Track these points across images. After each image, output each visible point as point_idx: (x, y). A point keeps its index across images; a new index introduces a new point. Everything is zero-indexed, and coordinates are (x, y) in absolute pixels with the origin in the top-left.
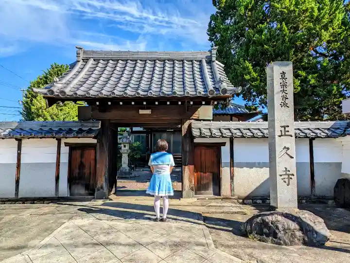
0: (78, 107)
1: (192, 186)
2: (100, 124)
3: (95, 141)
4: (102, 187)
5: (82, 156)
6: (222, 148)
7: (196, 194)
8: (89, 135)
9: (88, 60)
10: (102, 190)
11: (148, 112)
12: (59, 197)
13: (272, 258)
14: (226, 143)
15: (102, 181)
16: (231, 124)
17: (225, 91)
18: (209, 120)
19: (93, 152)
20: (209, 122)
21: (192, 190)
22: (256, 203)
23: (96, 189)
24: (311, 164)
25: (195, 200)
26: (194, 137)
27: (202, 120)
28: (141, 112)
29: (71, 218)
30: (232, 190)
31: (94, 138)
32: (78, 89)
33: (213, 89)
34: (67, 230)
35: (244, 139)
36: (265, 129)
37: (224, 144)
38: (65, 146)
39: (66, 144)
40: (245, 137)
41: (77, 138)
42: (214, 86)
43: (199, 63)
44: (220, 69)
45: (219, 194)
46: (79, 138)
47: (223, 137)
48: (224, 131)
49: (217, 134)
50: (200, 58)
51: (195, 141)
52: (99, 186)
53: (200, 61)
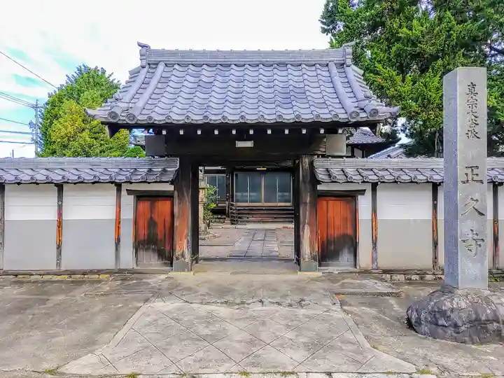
0: (145, 136)
1: (314, 254)
2: (178, 162)
3: (171, 188)
4: (183, 255)
5: (152, 210)
6: (360, 198)
7: (320, 265)
8: (164, 179)
9: (157, 64)
10: (183, 259)
11: (249, 144)
12: (120, 270)
13: (458, 364)
14: (365, 190)
15: (183, 246)
17: (375, 112)
18: (342, 157)
19: (168, 203)
20: (341, 159)
21: (315, 260)
22: (411, 279)
23: (174, 258)
24: (494, 221)
25: (320, 274)
26: (319, 182)
27: (329, 156)
28: (240, 144)
29: (147, 300)
30: (374, 260)
31: (170, 183)
32: (151, 110)
33: (355, 110)
34: (148, 319)
35: (395, 184)
37: (362, 192)
38: (128, 194)
39: (130, 192)
40: (397, 182)
41: (147, 182)
42: (356, 104)
43: (326, 69)
44: (357, 77)
45: (355, 266)
46: (149, 183)
47: (364, 182)
48: (365, 173)
49: (354, 177)
50: (326, 61)
51: (319, 187)
52: (178, 252)
53: (327, 65)
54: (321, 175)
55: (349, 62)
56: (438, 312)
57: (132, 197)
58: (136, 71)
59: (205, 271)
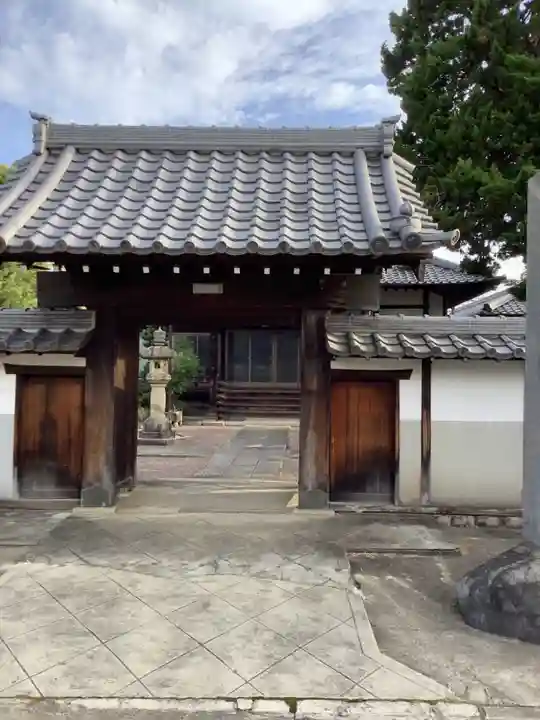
0: (38, 273)
1: (323, 479)
2: (94, 318)
3: (81, 362)
4: (99, 478)
5: (48, 401)
6: (403, 384)
7: (332, 499)
8: (67, 347)
9: (61, 149)
10: (98, 484)
11: (215, 289)
14: (410, 370)
15: (99, 465)
16: (427, 322)
17: (415, 239)
18: (372, 314)
19: (76, 389)
20: (370, 317)
21: (324, 490)
22: (484, 524)
23: (84, 483)
25: (331, 514)
26: (333, 357)
28: (199, 289)
29: (20, 559)
30: (424, 489)
31: (79, 354)
32: (35, 229)
33: (383, 234)
35: (459, 361)
36: (513, 337)
37: (406, 374)
38: (7, 372)
39: (9, 368)
40: (462, 358)
41: (35, 353)
42: (387, 225)
43: (350, 161)
44: (403, 176)
45: (392, 500)
46: (40, 354)
47: (405, 357)
48: (409, 342)
49: (389, 349)
50: (351, 147)
51: (334, 365)
52: (90, 474)
53: (352, 155)
54: (333, 344)
55: (389, 149)
56: (503, 589)
57: (13, 378)
58: (26, 161)
59: (138, 506)
